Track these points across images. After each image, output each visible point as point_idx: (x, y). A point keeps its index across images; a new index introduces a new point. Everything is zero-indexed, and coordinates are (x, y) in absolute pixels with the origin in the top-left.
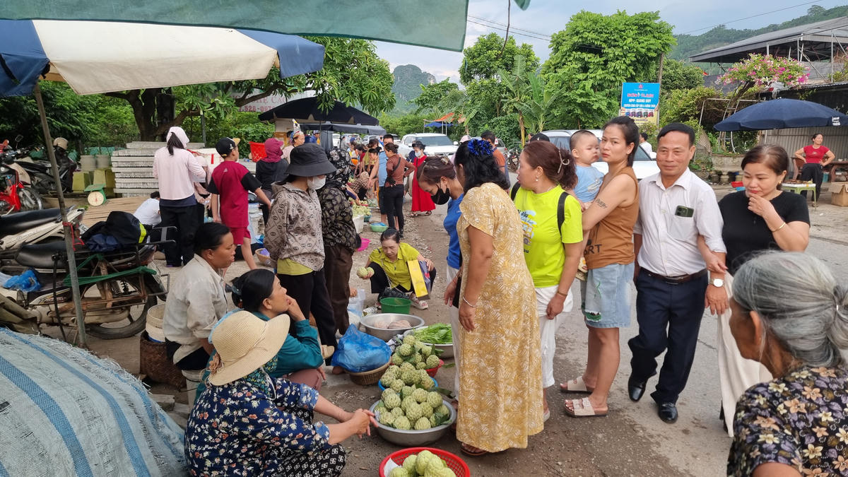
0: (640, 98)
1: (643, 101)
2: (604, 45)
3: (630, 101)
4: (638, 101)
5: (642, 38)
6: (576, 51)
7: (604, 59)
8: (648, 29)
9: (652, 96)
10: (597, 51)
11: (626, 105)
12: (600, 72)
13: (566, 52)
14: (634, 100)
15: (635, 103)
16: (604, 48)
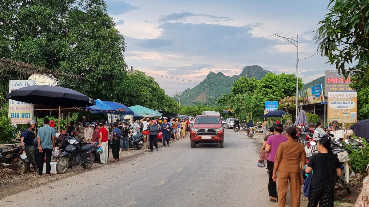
0: (271, 106)
1: (272, 107)
2: (273, 86)
3: (268, 107)
4: (271, 107)
5: (287, 84)
6: (264, 88)
7: (273, 91)
8: (290, 80)
9: (275, 105)
10: (271, 88)
11: (267, 108)
12: (271, 95)
13: (261, 88)
14: (269, 107)
15: (270, 108)
16: (273, 87)
